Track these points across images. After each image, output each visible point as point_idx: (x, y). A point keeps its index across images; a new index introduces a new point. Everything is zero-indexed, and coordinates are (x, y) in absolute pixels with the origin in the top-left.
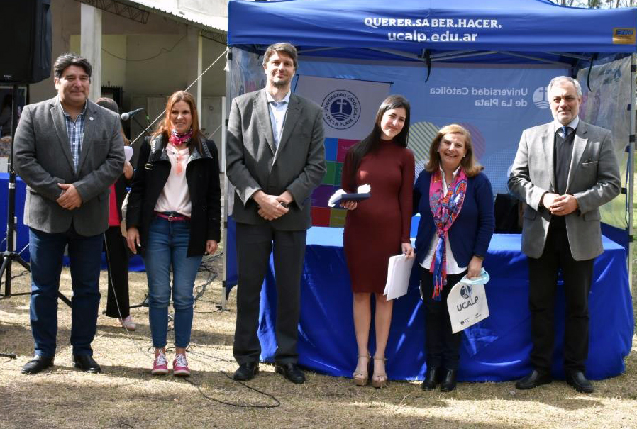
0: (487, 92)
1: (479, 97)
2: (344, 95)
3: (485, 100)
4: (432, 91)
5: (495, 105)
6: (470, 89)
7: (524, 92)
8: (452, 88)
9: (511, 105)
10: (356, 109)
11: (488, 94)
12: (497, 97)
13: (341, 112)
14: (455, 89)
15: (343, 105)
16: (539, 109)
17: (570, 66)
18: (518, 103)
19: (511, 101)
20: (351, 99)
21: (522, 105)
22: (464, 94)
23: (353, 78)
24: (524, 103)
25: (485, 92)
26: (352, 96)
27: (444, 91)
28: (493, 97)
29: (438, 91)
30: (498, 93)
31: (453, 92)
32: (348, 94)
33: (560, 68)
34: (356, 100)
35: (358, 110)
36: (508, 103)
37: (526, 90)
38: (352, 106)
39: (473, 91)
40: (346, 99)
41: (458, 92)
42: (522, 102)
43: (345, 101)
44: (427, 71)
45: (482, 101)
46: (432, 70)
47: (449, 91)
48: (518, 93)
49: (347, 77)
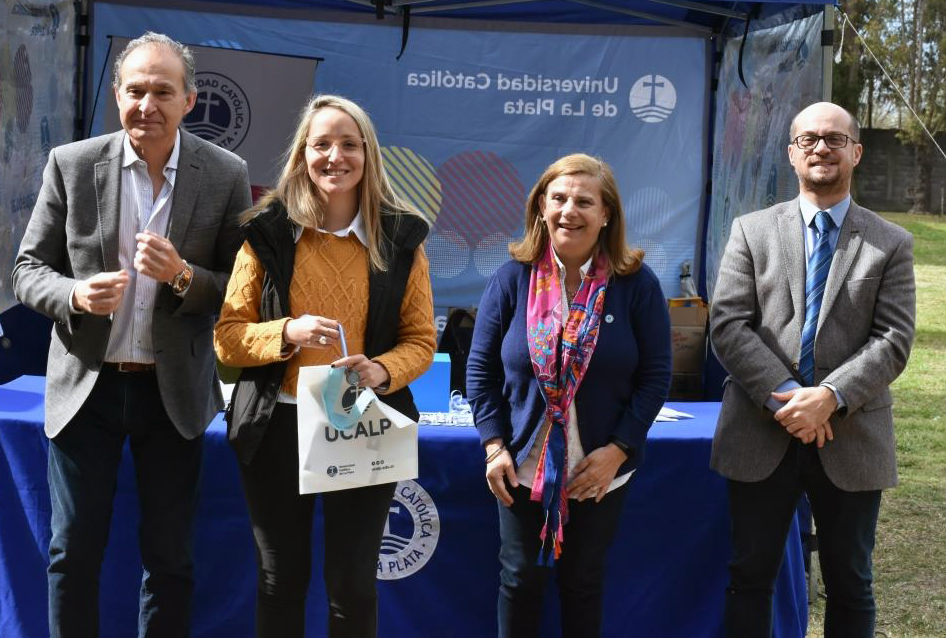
0: (530, 85)
1: (514, 96)
2: (214, 84)
3: (525, 103)
4: (412, 79)
5: (549, 111)
6: (494, 78)
7: (611, 86)
8: (454, 74)
9: (582, 113)
10: (239, 116)
11: (531, 89)
12: (552, 95)
13: (206, 119)
14: (460, 77)
15: (212, 106)
16: (644, 122)
17: (707, 30)
18: (599, 110)
19: (583, 103)
20: (230, 93)
21: (607, 114)
22: (480, 87)
23: (238, 47)
24: (611, 110)
25: (526, 84)
26: (231, 86)
27: (436, 79)
28: (543, 95)
29: (424, 80)
30: (553, 86)
31: (457, 82)
32: (222, 81)
33: (687, 34)
34: (239, 94)
35: (245, 117)
36: (576, 108)
37: (616, 80)
38: (232, 108)
39: (500, 81)
40: (218, 91)
41: (468, 82)
42: (607, 107)
43: (214, 97)
44: (401, 36)
45: (520, 103)
46: (412, 32)
47: (449, 81)
48: (597, 87)
49: (225, 44)
